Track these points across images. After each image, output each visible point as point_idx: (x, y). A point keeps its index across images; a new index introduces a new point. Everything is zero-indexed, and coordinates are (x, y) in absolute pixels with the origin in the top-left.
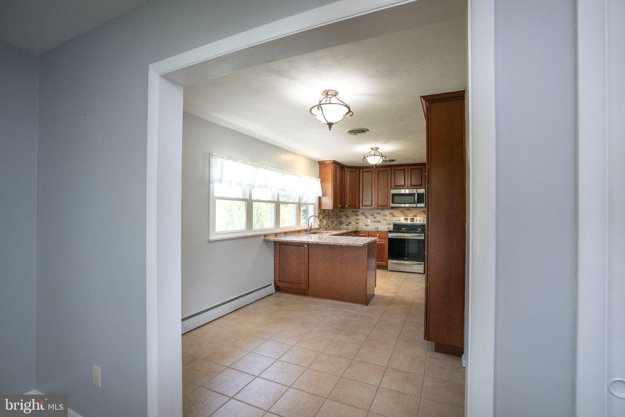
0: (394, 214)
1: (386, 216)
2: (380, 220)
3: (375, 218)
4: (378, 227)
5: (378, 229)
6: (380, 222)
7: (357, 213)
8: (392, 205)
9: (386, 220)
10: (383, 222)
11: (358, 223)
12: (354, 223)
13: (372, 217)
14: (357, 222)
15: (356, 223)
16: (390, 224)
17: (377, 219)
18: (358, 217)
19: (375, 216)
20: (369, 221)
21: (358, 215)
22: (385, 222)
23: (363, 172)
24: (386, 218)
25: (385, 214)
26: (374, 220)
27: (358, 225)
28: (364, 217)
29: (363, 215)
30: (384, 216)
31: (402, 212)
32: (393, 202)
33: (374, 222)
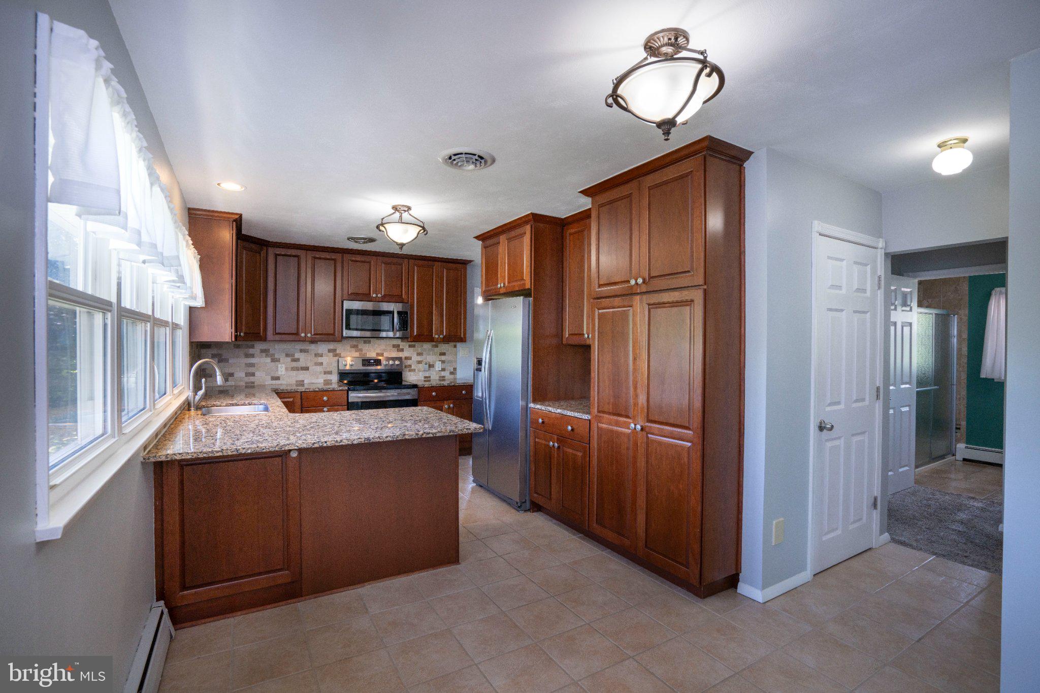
0: (338, 352)
1: (321, 356)
2: (308, 365)
3: (297, 360)
4: (303, 381)
5: (303, 385)
6: (307, 369)
7: (251, 351)
8: (346, 333)
9: (321, 364)
10: (312, 368)
11: (253, 375)
12: (243, 375)
13: (289, 359)
14: (251, 370)
15: (247, 374)
16: (330, 373)
17: (302, 364)
18: (252, 360)
19: (297, 356)
20: (281, 370)
21: (253, 356)
22: (319, 369)
23: (276, 255)
24: (320, 360)
25: (320, 352)
26: (295, 364)
27: (252, 379)
28: (268, 360)
29: (264, 354)
30: (317, 355)
31: (355, 347)
32: (348, 327)
33: (293, 369)
